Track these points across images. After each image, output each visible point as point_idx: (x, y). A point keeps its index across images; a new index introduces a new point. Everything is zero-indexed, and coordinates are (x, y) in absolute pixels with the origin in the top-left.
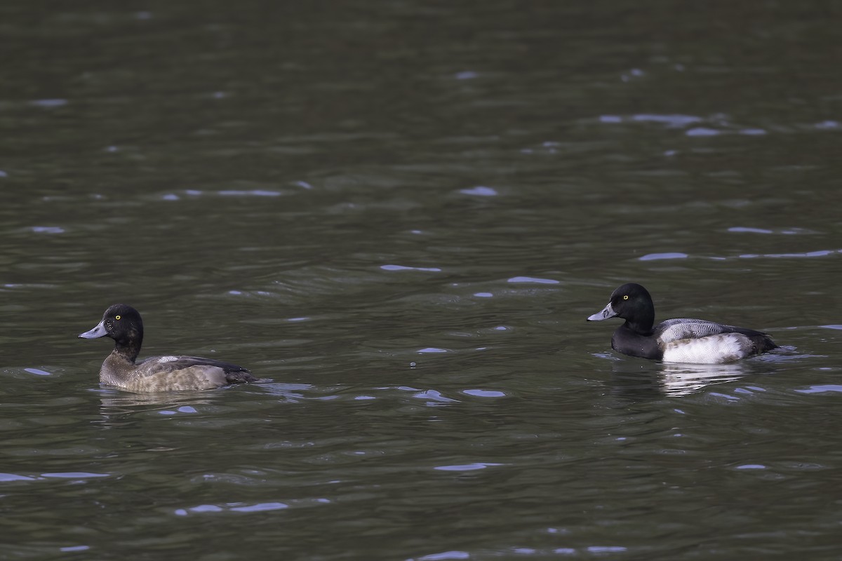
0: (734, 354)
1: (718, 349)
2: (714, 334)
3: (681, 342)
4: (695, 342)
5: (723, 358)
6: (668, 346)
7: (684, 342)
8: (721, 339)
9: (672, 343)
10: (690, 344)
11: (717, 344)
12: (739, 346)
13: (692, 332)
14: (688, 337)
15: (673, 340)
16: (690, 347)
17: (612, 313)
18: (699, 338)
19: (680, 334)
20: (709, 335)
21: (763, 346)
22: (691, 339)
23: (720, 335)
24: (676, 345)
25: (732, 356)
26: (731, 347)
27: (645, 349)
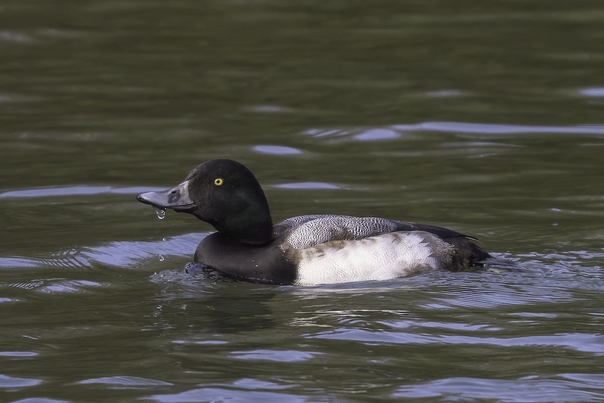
0: (422, 263)
1: (395, 255)
2: (383, 232)
3: (328, 247)
4: (354, 245)
5: (406, 270)
6: (304, 254)
7: (334, 246)
8: (397, 239)
9: (313, 249)
10: (346, 248)
11: (393, 248)
12: (429, 249)
13: (345, 229)
14: (338, 238)
15: (312, 244)
16: (346, 254)
17: (186, 199)
18: (359, 238)
19: (324, 235)
20: (377, 234)
21: (468, 252)
22: (345, 241)
23: (395, 233)
24: (320, 251)
25: (419, 265)
26: (416, 250)
27: (262, 261)
